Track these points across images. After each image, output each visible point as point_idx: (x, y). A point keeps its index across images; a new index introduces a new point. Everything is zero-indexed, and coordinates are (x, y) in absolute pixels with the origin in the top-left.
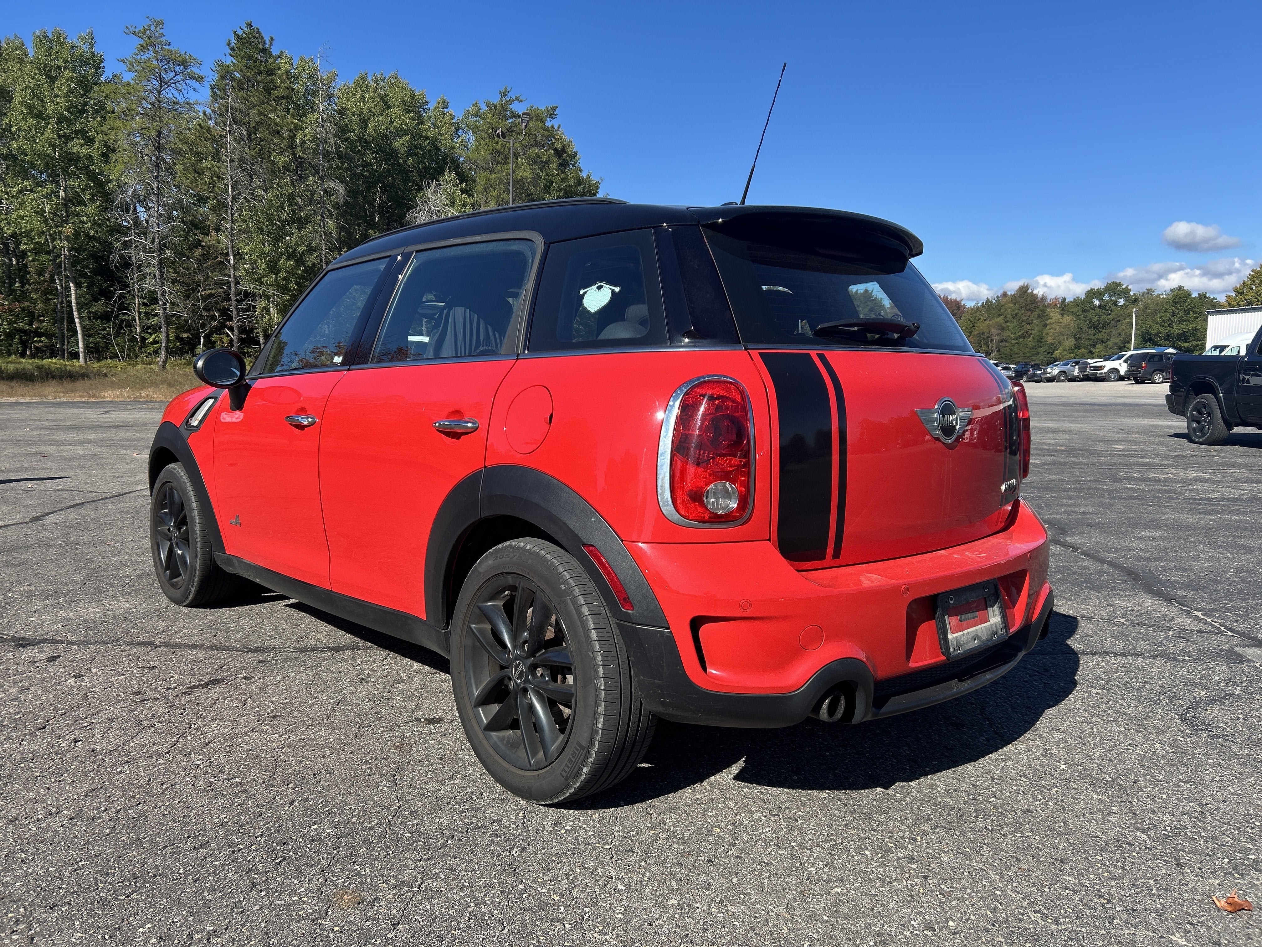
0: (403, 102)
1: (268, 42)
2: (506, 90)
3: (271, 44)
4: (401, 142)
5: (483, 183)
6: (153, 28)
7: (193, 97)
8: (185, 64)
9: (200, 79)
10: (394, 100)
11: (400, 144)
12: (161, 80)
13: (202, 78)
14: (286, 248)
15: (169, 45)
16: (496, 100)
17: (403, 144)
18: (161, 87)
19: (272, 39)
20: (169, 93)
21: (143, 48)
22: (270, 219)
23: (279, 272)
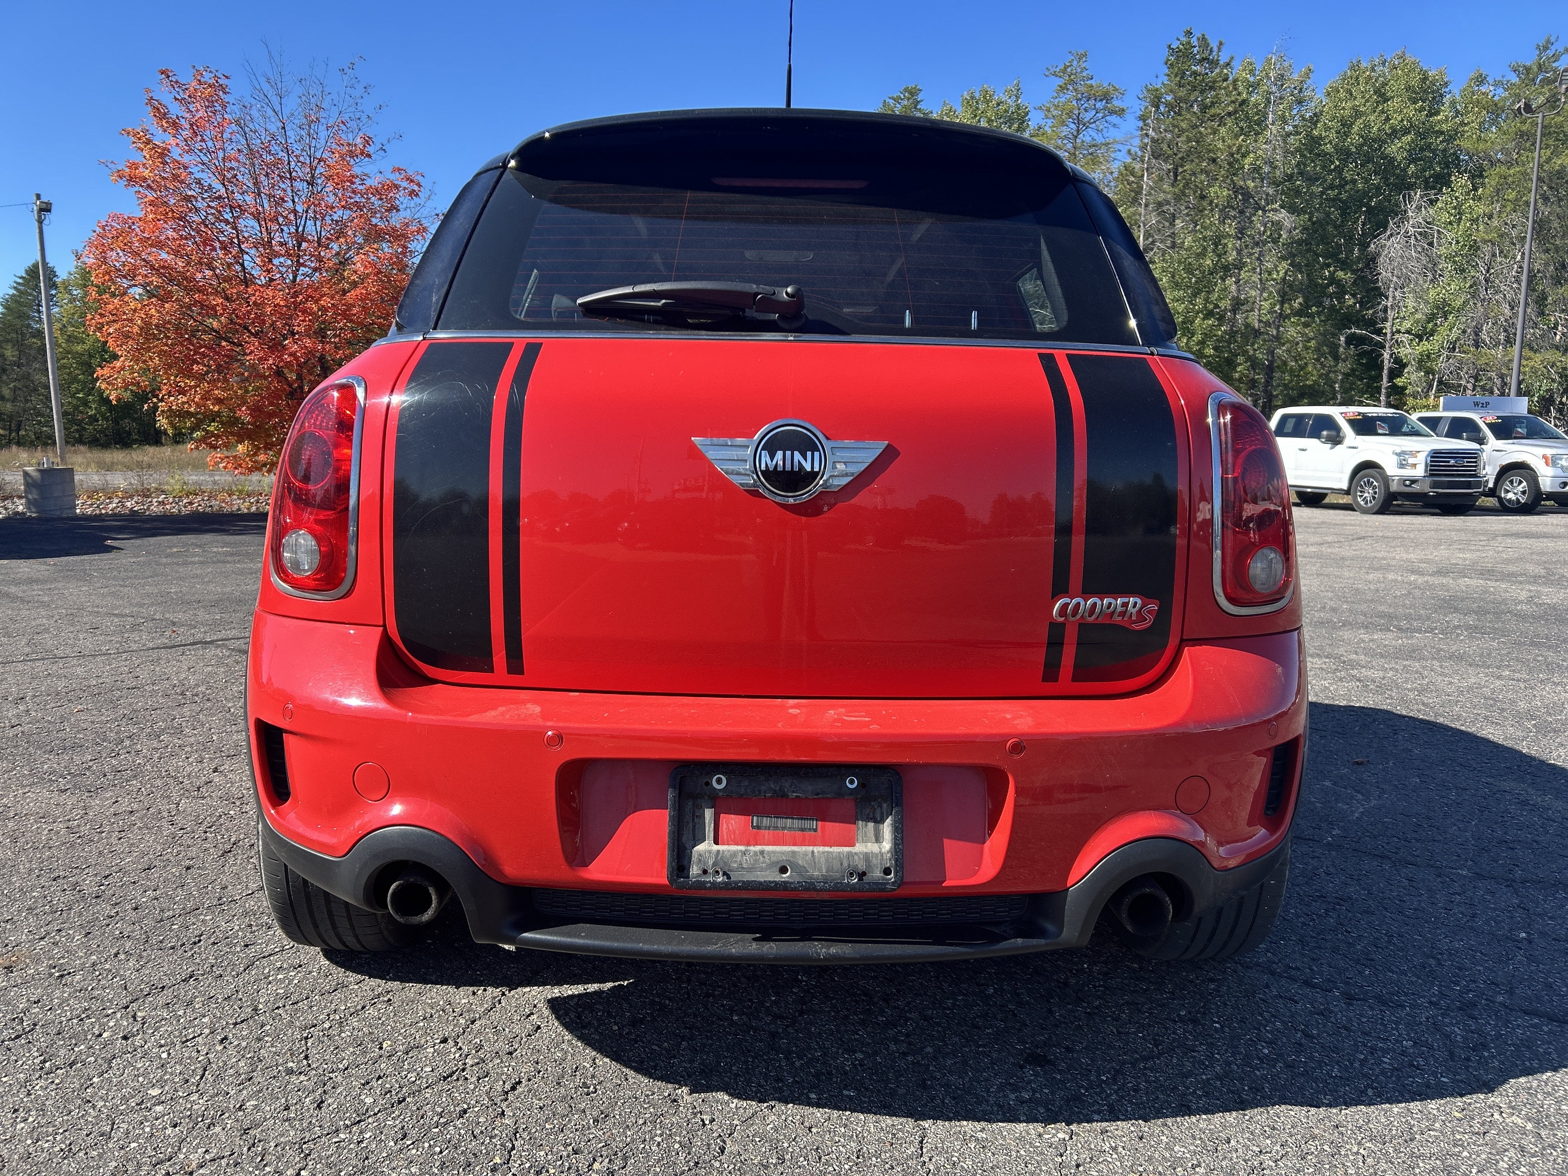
0: (1408, 88)
1: (1215, 49)
2: (1548, 41)
3: (1219, 50)
4: (1399, 145)
5: (1493, 183)
6: (1075, 63)
7: (1112, 134)
8: (1106, 97)
9: (1120, 112)
10: (1395, 87)
11: (1396, 149)
12: (1078, 121)
13: (1123, 110)
14: (1205, 304)
15: (1092, 79)
16: (1530, 59)
17: (1401, 147)
18: (1078, 131)
19: (1221, 44)
20: (1086, 137)
21: (1063, 88)
22: (1189, 270)
23: (1193, 335)
